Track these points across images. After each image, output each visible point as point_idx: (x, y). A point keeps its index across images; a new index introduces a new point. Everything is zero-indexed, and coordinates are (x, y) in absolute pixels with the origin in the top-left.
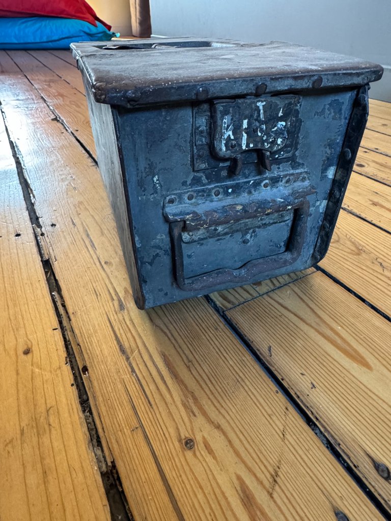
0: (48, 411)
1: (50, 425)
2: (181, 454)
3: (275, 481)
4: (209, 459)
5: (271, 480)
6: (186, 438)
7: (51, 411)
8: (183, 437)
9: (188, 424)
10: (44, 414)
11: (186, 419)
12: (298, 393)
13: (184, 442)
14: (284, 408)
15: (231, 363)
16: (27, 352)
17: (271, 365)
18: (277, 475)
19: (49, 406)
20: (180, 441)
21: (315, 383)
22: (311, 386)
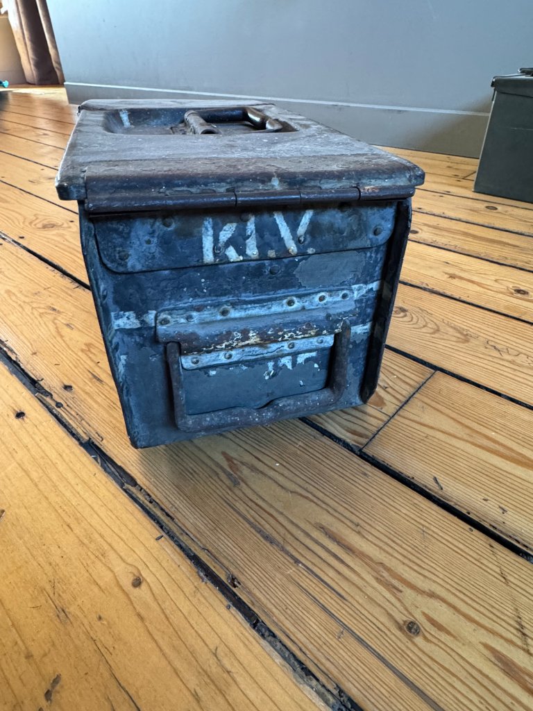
0: (215, 655)
1: (229, 672)
2: (410, 645)
3: (524, 634)
4: (444, 637)
5: (519, 634)
6: (405, 622)
7: (220, 653)
8: (401, 622)
9: (398, 604)
10: (212, 661)
11: (393, 600)
12: (494, 524)
13: (405, 628)
14: (489, 547)
15: (404, 511)
16: (137, 583)
17: (448, 500)
18: (522, 627)
19: (213, 648)
20: (400, 628)
21: (503, 506)
22: (501, 511)
